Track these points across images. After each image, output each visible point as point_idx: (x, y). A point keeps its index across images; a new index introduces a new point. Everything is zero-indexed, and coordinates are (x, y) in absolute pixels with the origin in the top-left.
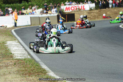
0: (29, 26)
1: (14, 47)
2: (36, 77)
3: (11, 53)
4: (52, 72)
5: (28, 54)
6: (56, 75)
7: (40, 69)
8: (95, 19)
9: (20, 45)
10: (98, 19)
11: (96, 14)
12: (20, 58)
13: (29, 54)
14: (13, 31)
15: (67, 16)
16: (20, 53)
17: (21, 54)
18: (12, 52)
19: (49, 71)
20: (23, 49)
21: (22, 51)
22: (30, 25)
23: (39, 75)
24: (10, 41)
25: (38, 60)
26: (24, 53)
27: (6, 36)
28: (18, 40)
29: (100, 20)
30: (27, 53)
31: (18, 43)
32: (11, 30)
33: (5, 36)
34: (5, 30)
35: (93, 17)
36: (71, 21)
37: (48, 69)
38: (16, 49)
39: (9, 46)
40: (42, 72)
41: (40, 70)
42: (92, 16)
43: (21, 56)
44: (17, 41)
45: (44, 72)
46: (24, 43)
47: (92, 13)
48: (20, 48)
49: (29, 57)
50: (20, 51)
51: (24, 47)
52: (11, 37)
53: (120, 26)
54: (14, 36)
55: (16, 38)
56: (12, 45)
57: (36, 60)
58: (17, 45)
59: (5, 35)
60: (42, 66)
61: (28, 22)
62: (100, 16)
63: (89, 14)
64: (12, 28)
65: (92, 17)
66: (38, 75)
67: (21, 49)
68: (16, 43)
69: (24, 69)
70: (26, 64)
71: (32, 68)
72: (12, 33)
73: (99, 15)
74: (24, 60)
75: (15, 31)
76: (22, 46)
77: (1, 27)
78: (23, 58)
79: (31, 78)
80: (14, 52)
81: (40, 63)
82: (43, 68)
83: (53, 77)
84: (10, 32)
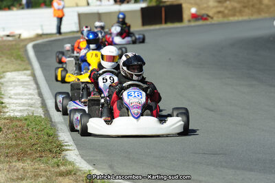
1: (16, 86)
2: (32, 163)
3: (2, 103)
4: (76, 152)
5: (40, 105)
6: (82, 157)
7: (51, 143)
8: (234, 15)
9: (32, 83)
10: (242, 16)
11: (236, 5)
12: (18, 114)
13: (44, 105)
14: (30, 47)
15: (163, 9)
16: (24, 101)
17: (24, 105)
18: (5, 100)
19: (70, 148)
20: (36, 91)
21: (30, 96)
22: (77, 32)
23: (41, 157)
24: (15, 71)
25: (56, 121)
26: (34, 101)
27: (8, 60)
28: (33, 69)
29: (245, 18)
30: (39, 103)
31: (31, 78)
32: (25, 46)
33: (5, 60)
34: (12, 45)
35: (229, 10)
36: (173, 21)
37: (71, 143)
38: (18, 91)
39: (5, 84)
40: (51, 151)
41: (49, 146)
42: (226, 8)
43: (21, 111)
44: (29, 72)
45: (60, 148)
46: (45, 76)
47: (228, 2)
48: (30, 89)
49: (40, 112)
50: (26, 97)
51: (38, 87)
52: (19, 62)
54: (28, 59)
55: (30, 63)
56: (13, 81)
57: (53, 120)
58: (26, 81)
59: (7, 58)
60: (60, 134)
61: (75, 23)
62: (246, 10)
63: (220, 5)
64: (31, 40)
65: (226, 12)
66: (38, 159)
67: (31, 92)
68: (25, 78)
69: (14, 143)
70: (25, 128)
71: (32, 142)
72: (26, 51)
73: (245, 7)
74: (26, 120)
75: (35, 47)
76: (35, 86)
77: (8, 36)
78: (25, 114)
79: (19, 165)
80: (11, 101)
81: (59, 126)
82: (60, 139)
83: (71, 163)
84: (22, 50)
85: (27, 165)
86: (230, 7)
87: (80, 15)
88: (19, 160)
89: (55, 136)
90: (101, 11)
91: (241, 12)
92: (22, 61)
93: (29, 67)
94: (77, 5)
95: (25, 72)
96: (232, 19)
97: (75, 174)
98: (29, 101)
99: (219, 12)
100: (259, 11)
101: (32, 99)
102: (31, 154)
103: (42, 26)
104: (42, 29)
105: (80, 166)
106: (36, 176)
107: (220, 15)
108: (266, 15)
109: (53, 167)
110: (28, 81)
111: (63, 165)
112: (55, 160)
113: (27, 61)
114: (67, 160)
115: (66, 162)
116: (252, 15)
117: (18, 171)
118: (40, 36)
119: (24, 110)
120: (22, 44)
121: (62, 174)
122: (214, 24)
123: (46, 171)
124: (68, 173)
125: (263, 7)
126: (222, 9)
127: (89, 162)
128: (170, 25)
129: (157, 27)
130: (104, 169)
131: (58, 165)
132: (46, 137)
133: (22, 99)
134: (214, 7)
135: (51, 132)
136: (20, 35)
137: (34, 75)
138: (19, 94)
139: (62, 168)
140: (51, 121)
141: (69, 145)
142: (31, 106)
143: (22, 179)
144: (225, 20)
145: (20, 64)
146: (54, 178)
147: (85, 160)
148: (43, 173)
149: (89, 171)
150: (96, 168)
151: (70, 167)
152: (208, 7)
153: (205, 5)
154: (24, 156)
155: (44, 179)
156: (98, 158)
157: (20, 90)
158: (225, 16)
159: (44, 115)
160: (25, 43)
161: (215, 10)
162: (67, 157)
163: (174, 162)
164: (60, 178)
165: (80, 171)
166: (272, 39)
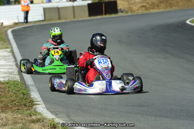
0: (38, 24)
2: (12, 114)
4: (44, 106)
5: (17, 73)
6: (48, 110)
7: (25, 99)
9: (12, 57)
12: (2, 80)
13: (20, 73)
14: (9, 32)
15: (104, 4)
16: (5, 70)
17: (6, 73)
19: (39, 103)
20: (14, 63)
21: (10, 67)
22: (43, 21)
23: (18, 109)
25: (29, 84)
26: (13, 70)
28: (12, 47)
29: (161, 10)
30: (16, 71)
31: (10, 54)
32: (6, 31)
35: (150, 5)
36: (110, 13)
37: (40, 99)
38: (1, 63)
40: (25, 105)
41: (24, 102)
42: (148, 3)
43: (3, 77)
44: (9, 50)
45: (32, 103)
46: (20, 52)
48: (10, 62)
49: (18, 78)
50: (7, 67)
52: (2, 42)
53: (188, 22)
54: (9, 40)
55: (10, 43)
57: (27, 83)
58: (7, 56)
60: (32, 93)
61: (42, 15)
62: (162, 4)
64: (10, 27)
65: (148, 6)
66: (17, 111)
67: (11, 63)
68: (6, 54)
70: (7, 89)
71: (12, 99)
72: (7, 35)
73: (161, 2)
74: (7, 83)
75: (13, 32)
76: (13, 59)
78: (7, 79)
79: (3, 115)
81: (31, 88)
82: (32, 97)
83: (40, 114)
84: (4, 34)
85: (9, 115)
86: (150, 3)
87: (44, 9)
88: (3, 112)
89: (29, 95)
90: (59, 6)
91: (158, 6)
92: (4, 42)
93: (9, 46)
94: (43, 2)
95: (6, 49)
96: (152, 11)
97: (42, 121)
98: (10, 70)
99: (143, 6)
100: (171, 5)
101: (11, 69)
102: (11, 108)
103: (18, 17)
104: (18, 19)
105: (47, 115)
106: (15, 123)
107: (144, 8)
108: (176, 8)
109: (27, 116)
110: (9, 56)
111: (34, 115)
112: (28, 111)
113: (7, 42)
114: (37, 112)
115: (36, 113)
116: (166, 8)
117: (2, 119)
118: (16, 24)
119: (6, 77)
120: (4, 30)
121: (33, 122)
122: (139, 15)
123: (22, 120)
124: (38, 121)
125: (173, 2)
126: (145, 4)
127: (52, 112)
128: (108, 16)
129: (99, 17)
130: (63, 117)
131: (31, 115)
132: (22, 96)
133: (5, 69)
134: (139, 3)
135: (25, 92)
136: (2, 23)
137: (12, 52)
138: (2, 65)
139: (34, 117)
140: (25, 84)
141: (38, 101)
142: (11, 73)
143: (5, 125)
144: (147, 12)
145: (3, 44)
146: (28, 124)
147: (50, 111)
148: (20, 121)
149: (53, 119)
150: (57, 117)
151: (39, 117)
152: (135, 2)
153: (133, 2)
154: (6, 109)
155: (20, 125)
156: (59, 110)
157: (3, 62)
158: (147, 9)
159: (20, 80)
160: (6, 29)
161: (140, 5)
162: (37, 110)
163: (112, 112)
164: (32, 124)
165: (47, 119)
166: (180, 25)
